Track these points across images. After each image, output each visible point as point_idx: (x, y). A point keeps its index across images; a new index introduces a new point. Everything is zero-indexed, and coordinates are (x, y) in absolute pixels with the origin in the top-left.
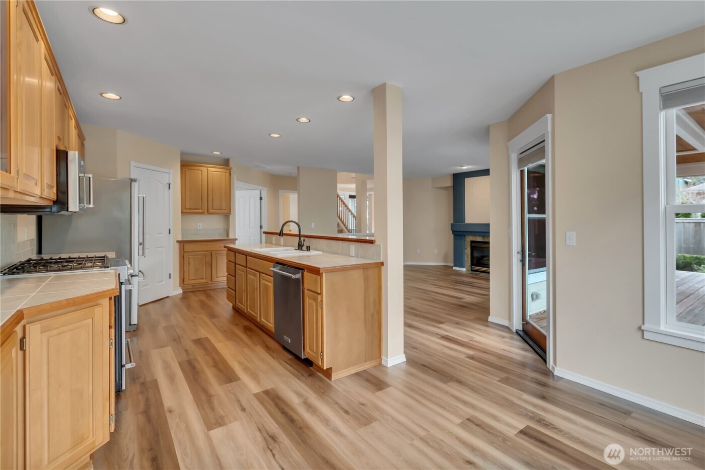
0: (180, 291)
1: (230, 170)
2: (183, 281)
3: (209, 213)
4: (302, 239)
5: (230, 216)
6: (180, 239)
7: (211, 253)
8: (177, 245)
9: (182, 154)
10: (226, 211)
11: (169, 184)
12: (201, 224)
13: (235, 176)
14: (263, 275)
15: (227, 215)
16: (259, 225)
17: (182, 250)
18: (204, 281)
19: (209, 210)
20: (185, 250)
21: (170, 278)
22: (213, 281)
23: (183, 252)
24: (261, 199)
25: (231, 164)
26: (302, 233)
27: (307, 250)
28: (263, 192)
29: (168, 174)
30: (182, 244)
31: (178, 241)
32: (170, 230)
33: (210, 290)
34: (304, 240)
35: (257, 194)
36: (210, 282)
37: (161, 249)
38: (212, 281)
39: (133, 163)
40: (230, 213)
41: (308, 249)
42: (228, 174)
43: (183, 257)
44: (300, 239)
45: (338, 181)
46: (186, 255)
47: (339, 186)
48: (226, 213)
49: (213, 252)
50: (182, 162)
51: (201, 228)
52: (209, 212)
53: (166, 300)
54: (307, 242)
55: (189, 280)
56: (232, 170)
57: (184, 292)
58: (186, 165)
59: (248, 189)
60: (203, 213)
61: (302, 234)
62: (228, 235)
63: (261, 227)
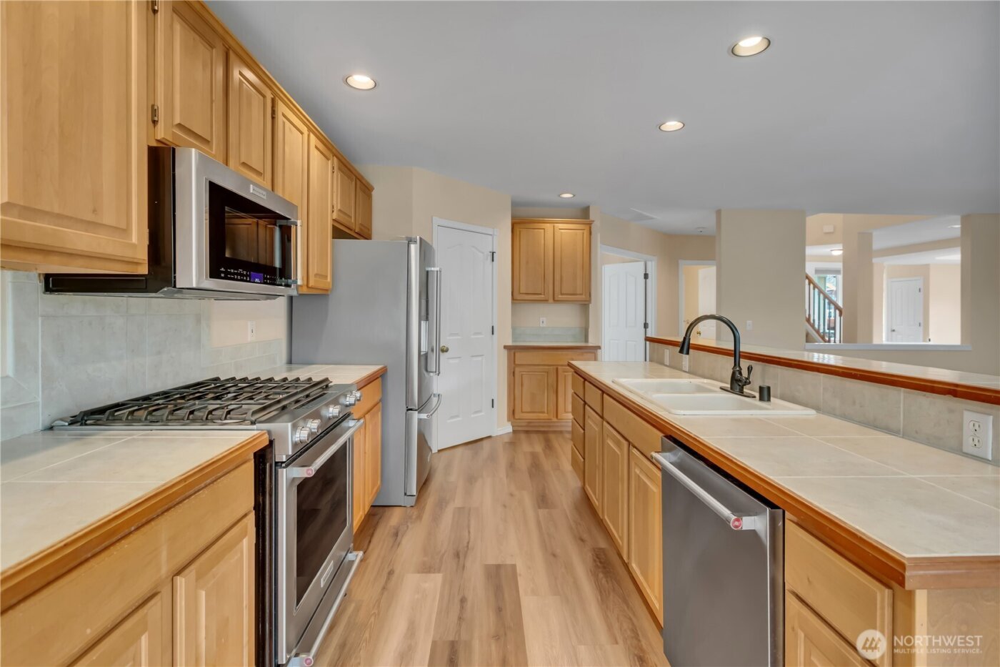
0: (509, 429)
1: (590, 224)
2: (512, 414)
3: (555, 301)
4: (744, 364)
5: (590, 305)
6: (510, 343)
7: (557, 369)
8: (505, 352)
9: (515, 205)
10: (583, 297)
11: (493, 253)
12: (545, 319)
13: (599, 235)
14: (634, 451)
15: (585, 304)
16: (643, 322)
17: (512, 362)
18: (544, 416)
19: (556, 295)
20: (516, 363)
21: (493, 407)
22: (559, 418)
23: (513, 365)
24: (646, 276)
25: (593, 215)
26: (744, 348)
27: (761, 399)
28: (649, 264)
29: (490, 237)
30: (513, 351)
31: (505, 347)
32: (493, 327)
33: (555, 432)
34: (750, 369)
35: (639, 268)
36: (555, 420)
37: (480, 359)
38: (557, 417)
39: (437, 221)
40: (590, 301)
41: (765, 394)
42: (586, 233)
43: (514, 373)
44: (737, 364)
45: (807, 243)
46: (517, 370)
47: (810, 251)
48: (583, 299)
49: (559, 367)
50: (513, 218)
51: (544, 325)
52: (556, 299)
53: (485, 442)
54: (761, 376)
55: (522, 412)
56: (593, 226)
57: (514, 431)
58: (521, 223)
59: (624, 261)
60: (546, 301)
61: (742, 349)
62: (586, 340)
63: (646, 326)
